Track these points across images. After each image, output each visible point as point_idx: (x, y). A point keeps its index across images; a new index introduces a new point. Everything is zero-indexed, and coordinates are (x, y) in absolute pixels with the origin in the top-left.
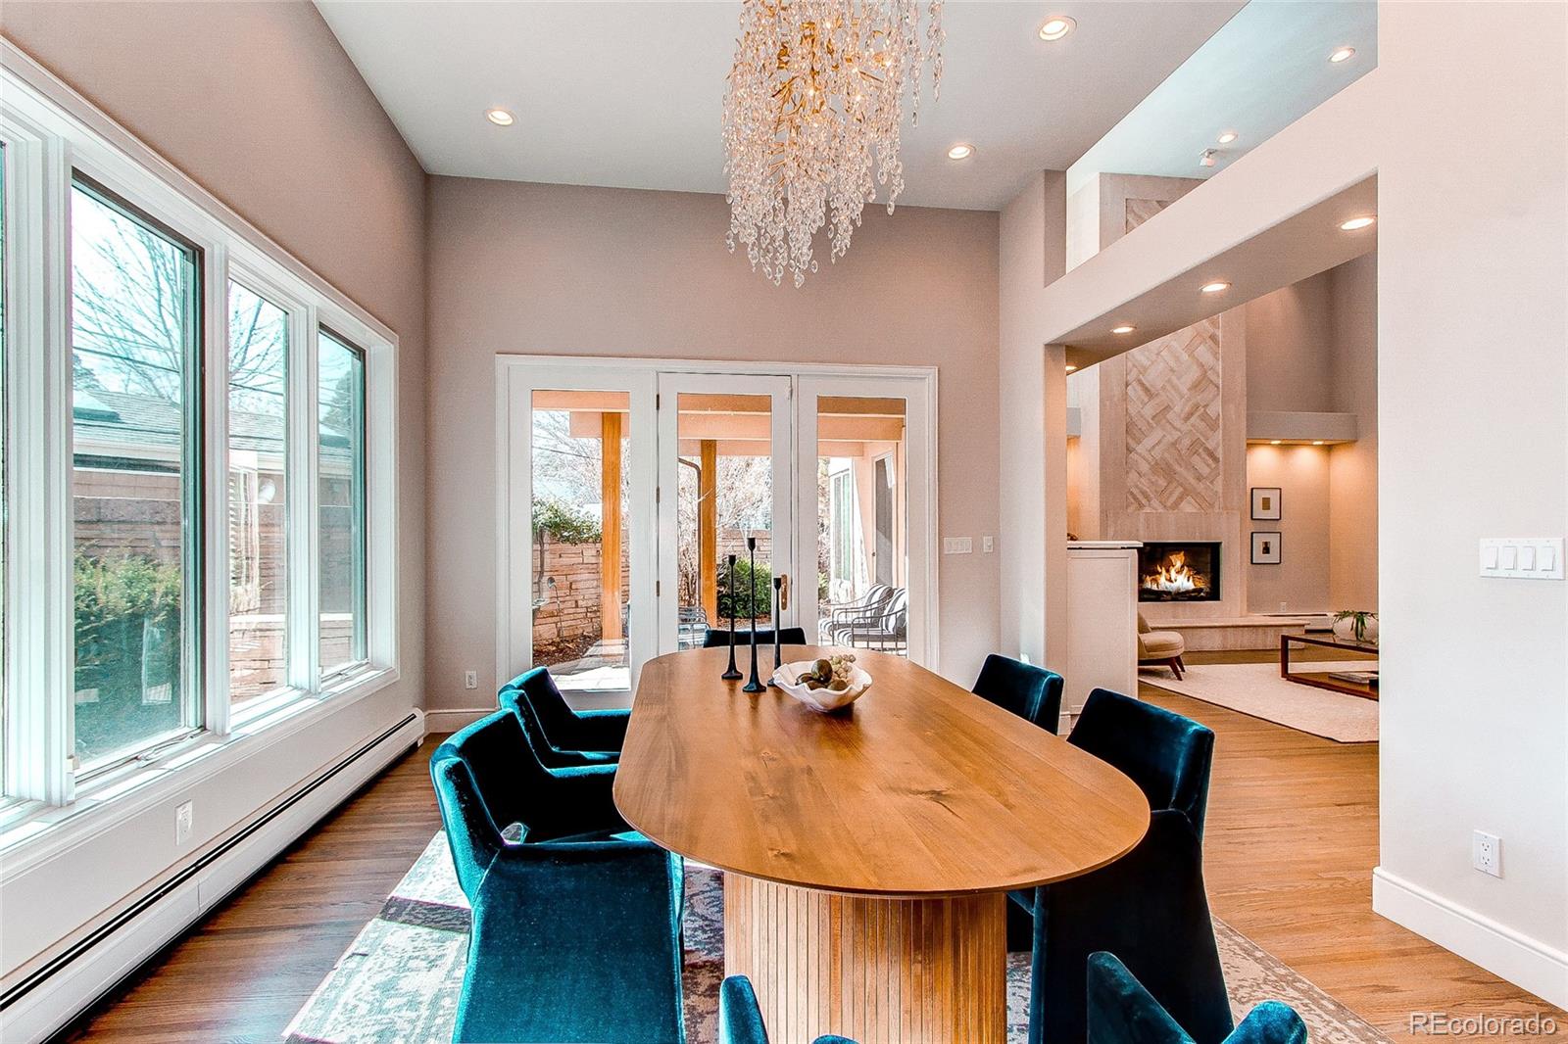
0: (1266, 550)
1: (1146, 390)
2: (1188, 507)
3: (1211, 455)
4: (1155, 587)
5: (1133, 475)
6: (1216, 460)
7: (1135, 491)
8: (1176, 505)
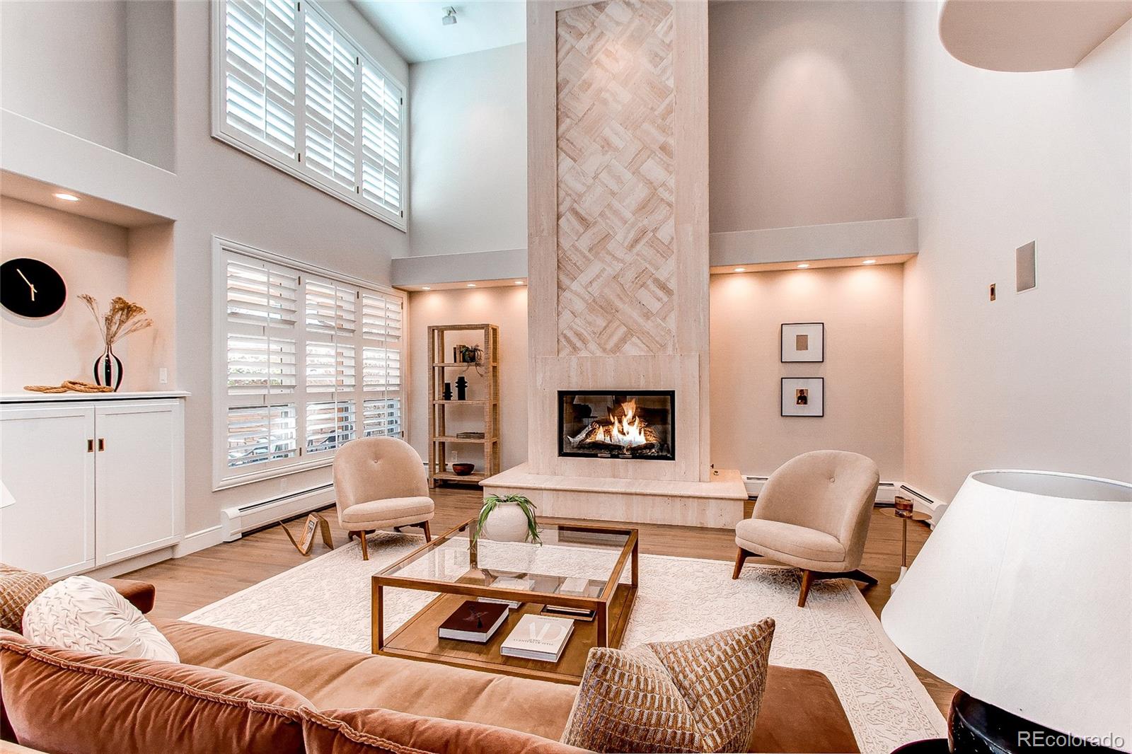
0: (802, 398)
1: (582, 219)
2: (633, 349)
3: (663, 287)
4: (608, 440)
5: (566, 315)
6: (669, 292)
7: (570, 334)
8: (617, 348)
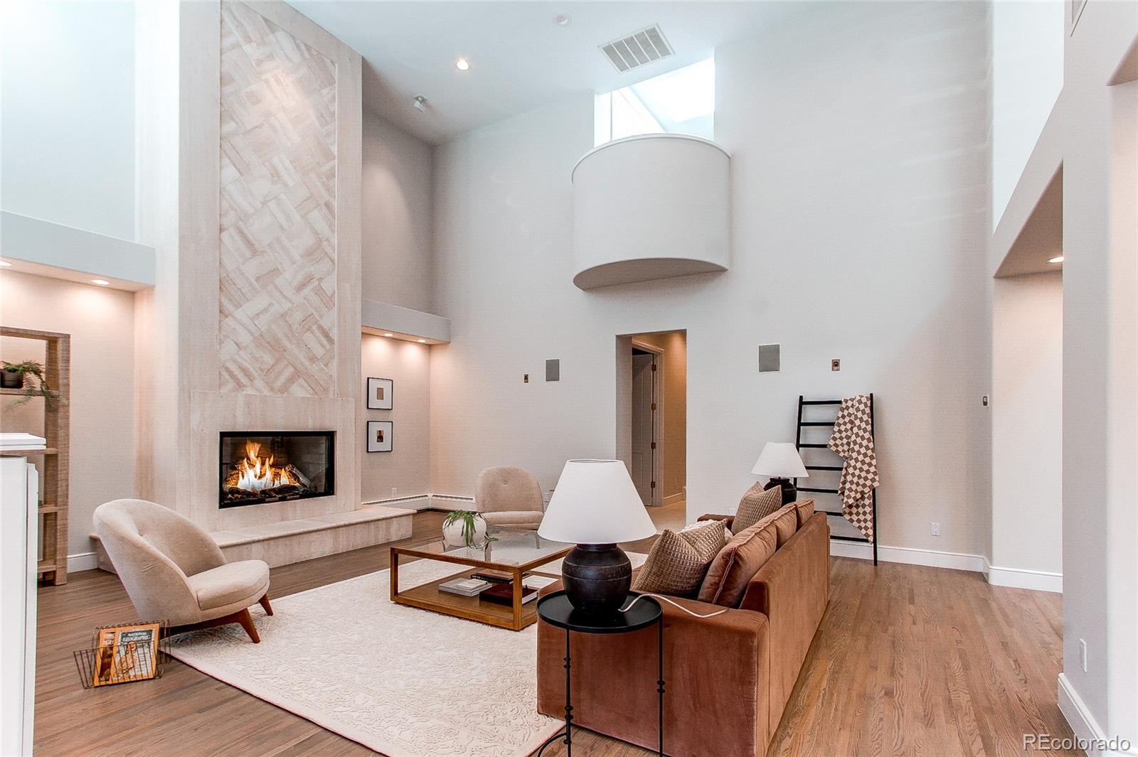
0: (380, 438)
1: (249, 243)
2: (299, 391)
3: (327, 336)
6: (331, 341)
7: (233, 367)
8: (285, 389)
